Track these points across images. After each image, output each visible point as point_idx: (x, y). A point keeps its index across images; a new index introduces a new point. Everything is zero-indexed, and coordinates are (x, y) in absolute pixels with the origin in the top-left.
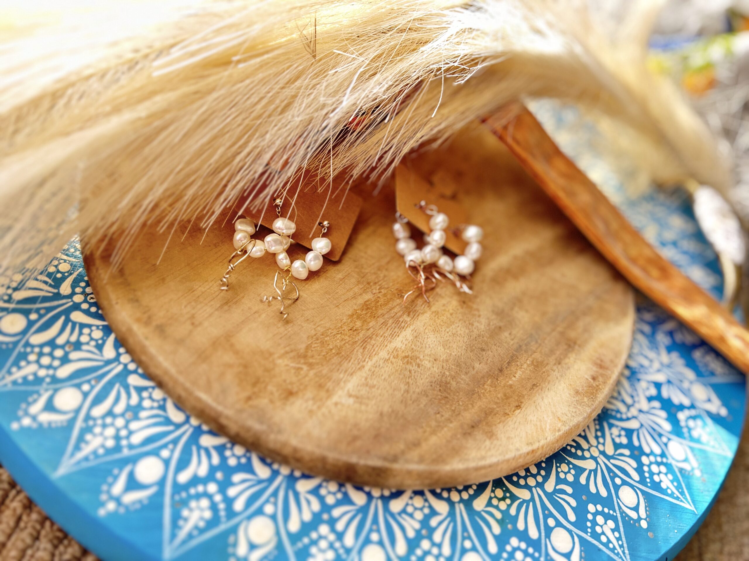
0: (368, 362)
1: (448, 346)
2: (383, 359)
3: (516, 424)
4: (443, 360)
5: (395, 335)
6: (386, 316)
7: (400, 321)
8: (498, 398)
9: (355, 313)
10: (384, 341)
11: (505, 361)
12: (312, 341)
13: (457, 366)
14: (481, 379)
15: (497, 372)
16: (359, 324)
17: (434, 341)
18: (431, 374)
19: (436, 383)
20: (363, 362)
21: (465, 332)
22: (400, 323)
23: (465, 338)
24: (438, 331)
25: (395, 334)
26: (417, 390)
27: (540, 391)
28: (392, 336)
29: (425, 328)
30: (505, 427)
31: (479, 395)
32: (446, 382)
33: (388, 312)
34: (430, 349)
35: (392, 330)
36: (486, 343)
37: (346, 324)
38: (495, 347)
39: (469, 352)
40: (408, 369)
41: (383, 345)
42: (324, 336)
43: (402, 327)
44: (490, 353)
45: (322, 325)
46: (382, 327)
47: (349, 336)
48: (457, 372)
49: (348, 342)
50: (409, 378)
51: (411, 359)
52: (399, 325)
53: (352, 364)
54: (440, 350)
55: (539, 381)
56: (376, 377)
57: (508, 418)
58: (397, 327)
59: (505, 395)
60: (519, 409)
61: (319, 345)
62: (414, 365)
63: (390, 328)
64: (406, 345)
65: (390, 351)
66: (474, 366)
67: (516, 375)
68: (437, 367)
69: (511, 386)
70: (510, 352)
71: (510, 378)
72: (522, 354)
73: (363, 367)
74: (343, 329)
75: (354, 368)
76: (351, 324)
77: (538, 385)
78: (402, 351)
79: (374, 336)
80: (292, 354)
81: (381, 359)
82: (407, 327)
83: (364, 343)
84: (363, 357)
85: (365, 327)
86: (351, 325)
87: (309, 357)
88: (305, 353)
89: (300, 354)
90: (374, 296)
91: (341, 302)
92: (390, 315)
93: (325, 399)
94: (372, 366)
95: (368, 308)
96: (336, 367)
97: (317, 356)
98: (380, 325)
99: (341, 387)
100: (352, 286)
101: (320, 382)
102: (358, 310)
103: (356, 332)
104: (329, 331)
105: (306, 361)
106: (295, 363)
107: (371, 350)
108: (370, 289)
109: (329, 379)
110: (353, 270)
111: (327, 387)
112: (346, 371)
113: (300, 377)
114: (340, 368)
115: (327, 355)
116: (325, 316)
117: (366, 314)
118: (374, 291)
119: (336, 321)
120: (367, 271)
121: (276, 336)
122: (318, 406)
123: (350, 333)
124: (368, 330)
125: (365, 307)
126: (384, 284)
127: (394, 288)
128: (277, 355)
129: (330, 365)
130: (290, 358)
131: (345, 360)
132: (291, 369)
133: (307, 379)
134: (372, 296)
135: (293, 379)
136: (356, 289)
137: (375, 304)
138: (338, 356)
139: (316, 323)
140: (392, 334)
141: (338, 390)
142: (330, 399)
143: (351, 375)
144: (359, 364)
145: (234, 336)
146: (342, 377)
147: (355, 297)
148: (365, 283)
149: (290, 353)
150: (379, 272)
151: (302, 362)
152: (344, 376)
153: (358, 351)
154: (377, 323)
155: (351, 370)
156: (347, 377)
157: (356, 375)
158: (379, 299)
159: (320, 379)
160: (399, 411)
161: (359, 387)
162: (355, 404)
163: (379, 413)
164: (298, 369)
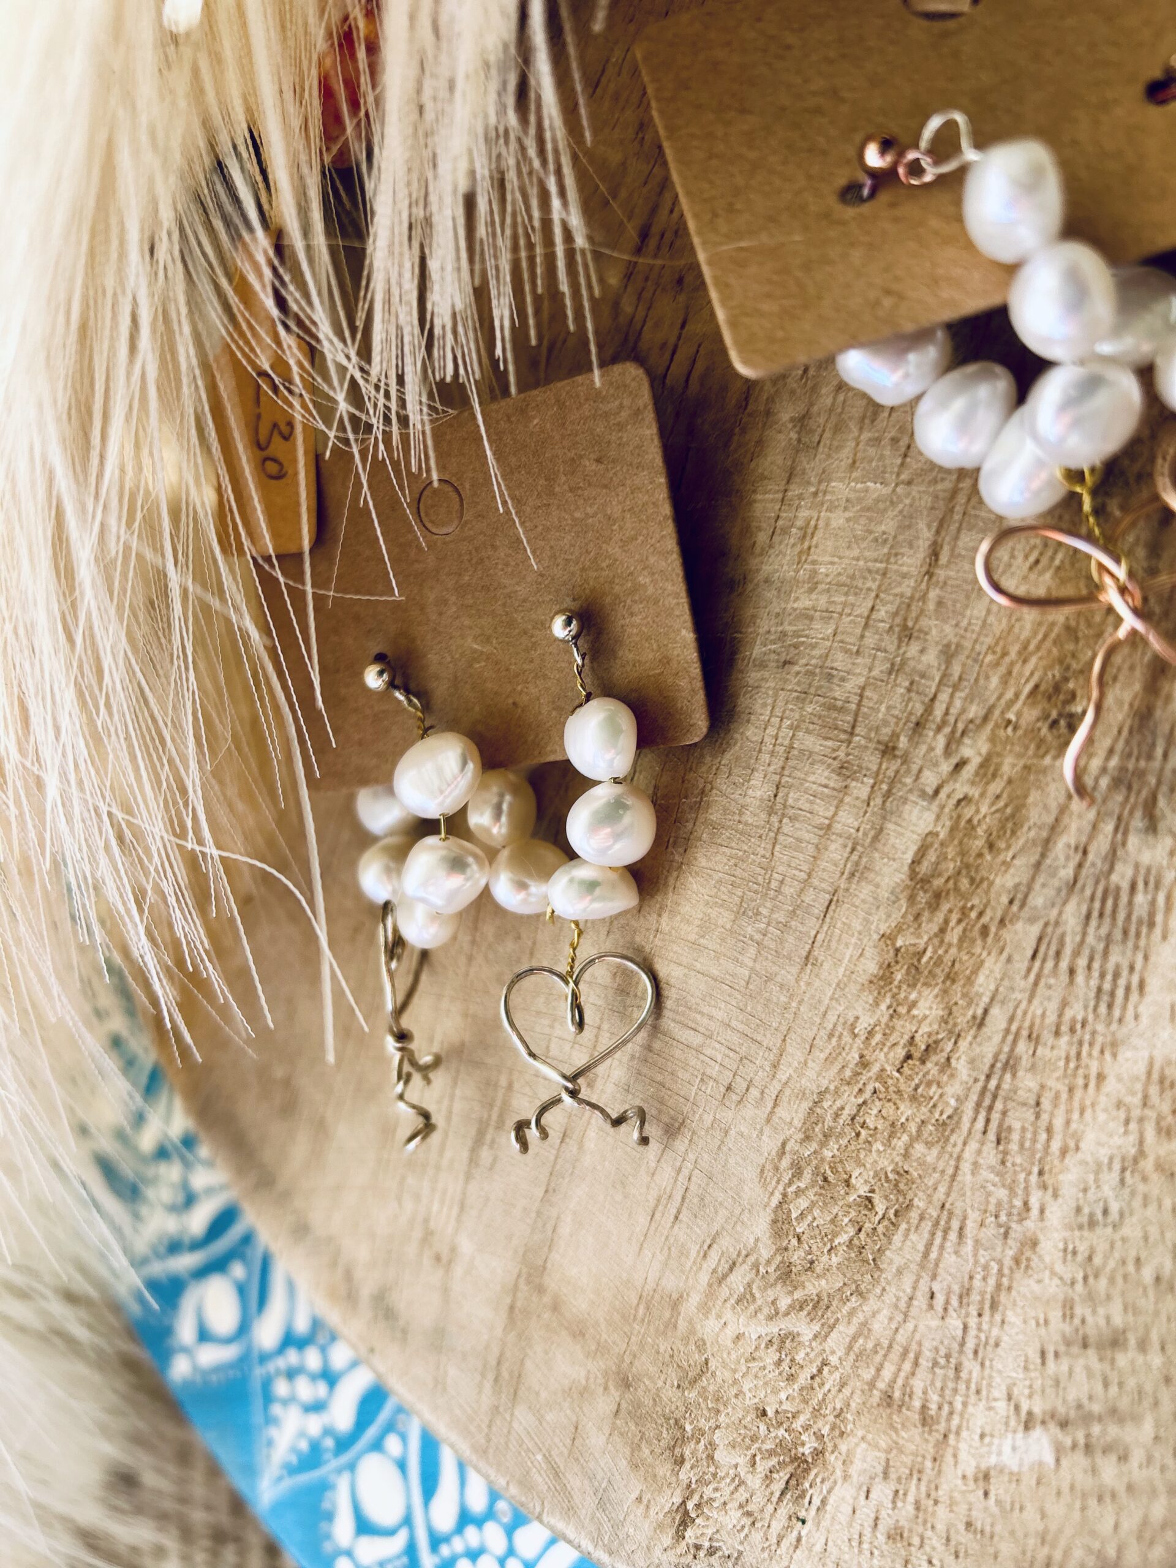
2: (1110, 1168)
5: (1119, 994)
6: (1038, 900)
7: (1118, 889)
9: (890, 957)
10: (1079, 1055)
12: (781, 1188)
16: (928, 1008)
20: (1021, 1221)
22: (1123, 902)
25: (1122, 982)
28: (1110, 1006)
33: (1038, 865)
35: (1096, 965)
37: (878, 1037)
41: (1080, 1082)
42: (814, 1146)
43: (1140, 922)
45: (788, 1092)
46: (1038, 977)
47: (913, 1098)
49: (919, 1131)
52: (1120, 917)
53: (976, 1242)
56: (1112, 1280)
58: (1118, 935)
61: (811, 1194)
63: (1082, 962)
65: (1128, 1099)
73: (1034, 1244)
74: (875, 1069)
75: (994, 1267)
76: (898, 1023)
79: (1022, 1047)
80: (738, 1280)
81: (1099, 1165)
83: (990, 1108)
84: (1013, 1192)
85: (962, 1020)
87: (799, 1274)
88: (779, 1258)
89: (762, 1270)
90: (942, 807)
91: (812, 924)
92: (1056, 883)
93: (928, 1464)
94: (1069, 1227)
95: (938, 896)
96: (914, 1288)
97: (825, 1259)
98: (1029, 970)
99: (973, 1386)
100: (823, 811)
101: (881, 1385)
102: (899, 929)
103: (934, 1058)
104: (826, 1105)
105: (798, 1295)
106: (761, 1316)
107: (1035, 1133)
108: (908, 780)
109: (912, 1355)
110: (797, 716)
111: (917, 1404)
112: (965, 1294)
113: (803, 1378)
114: (936, 1287)
115: (862, 1235)
116: (780, 1036)
117: (942, 931)
118: (930, 780)
119: (834, 1040)
120: (853, 684)
121: (658, 1215)
122: (918, 1506)
123: (910, 1078)
124: (981, 1025)
125: (923, 898)
126: (958, 704)
127: (1017, 695)
128: (695, 1299)
129: (889, 1283)
130: (738, 1302)
131: (939, 1234)
132: (761, 1353)
133: (831, 1380)
134: (929, 816)
135: (783, 1396)
136: (847, 820)
137: (963, 853)
138: (904, 1226)
139: (763, 1093)
140: (1107, 986)
141: (965, 1404)
142: (949, 1459)
143: (994, 1306)
144: (1006, 1235)
145: (549, 1265)
146: (959, 1333)
147: (857, 864)
148: (872, 760)
149: (732, 1278)
150: (913, 649)
151: (784, 1303)
152: (965, 1328)
153: (975, 1164)
154: (1009, 960)
155: (984, 1279)
156: (980, 1329)
157: (1015, 1304)
158: (968, 812)
159: (878, 1370)
161: (1050, 1364)
162: (1064, 1461)
164: (783, 1342)
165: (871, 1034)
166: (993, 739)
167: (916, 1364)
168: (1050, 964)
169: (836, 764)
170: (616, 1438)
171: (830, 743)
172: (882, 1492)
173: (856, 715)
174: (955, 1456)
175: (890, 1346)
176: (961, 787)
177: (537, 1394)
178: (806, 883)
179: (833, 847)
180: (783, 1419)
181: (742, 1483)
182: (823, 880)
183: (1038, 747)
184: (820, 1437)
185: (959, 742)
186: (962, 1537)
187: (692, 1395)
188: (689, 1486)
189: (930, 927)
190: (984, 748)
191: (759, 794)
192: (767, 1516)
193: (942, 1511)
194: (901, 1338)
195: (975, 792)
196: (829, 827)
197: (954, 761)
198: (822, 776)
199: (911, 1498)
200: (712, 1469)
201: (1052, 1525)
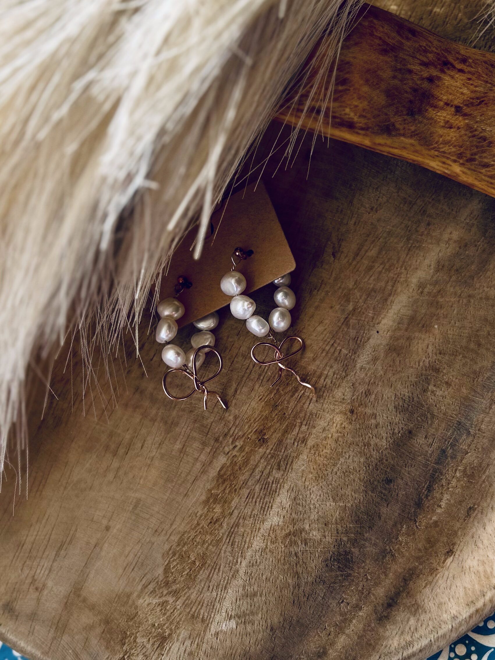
0: (241, 562)
1: (340, 495)
2: (259, 551)
3: (448, 581)
4: (336, 520)
5: (267, 508)
6: (250, 483)
7: (269, 482)
8: (420, 550)
9: (209, 495)
10: (255, 523)
11: (424, 487)
12: (168, 559)
13: (356, 522)
14: (392, 529)
15: (413, 510)
16: (218, 509)
17: (320, 496)
18: (324, 548)
19: (332, 559)
20: (235, 566)
21: (360, 462)
22: (270, 486)
23: (361, 472)
24: (322, 478)
25: (267, 505)
26: (310, 579)
27: (479, 515)
28: (264, 511)
29: (304, 479)
30: (434, 591)
31: (392, 555)
32: (345, 552)
33: (251, 475)
34: (316, 510)
35: (262, 501)
36: (393, 468)
37: (203, 517)
38: (407, 469)
39: (370, 493)
40: (293, 553)
41: (254, 529)
42: (181, 547)
43: (273, 491)
44: (400, 481)
45: (174, 532)
46: (247, 503)
47: (210, 534)
48: (357, 531)
49: (211, 543)
50: (296, 564)
51: (295, 536)
52: (269, 489)
53: (223, 572)
55: (478, 499)
56: (256, 579)
57: (436, 575)
58: (268, 494)
59: (428, 541)
60: (451, 556)
61: (178, 561)
62: (300, 544)
63: (258, 500)
64: (284, 517)
65: (265, 534)
66: (380, 513)
67: (442, 503)
68: (330, 535)
69: (436, 524)
70: (429, 468)
71: (433, 511)
72: (448, 464)
73: (238, 571)
74: (201, 526)
75: (227, 578)
76: (209, 513)
77: (476, 506)
78: (280, 528)
79: (241, 521)
80: (151, 587)
81: (256, 551)
82: (280, 489)
83: (231, 536)
84: (234, 558)
85: (226, 513)
86: (211, 515)
87: (171, 584)
88: (165, 579)
89: (159, 583)
90: (229, 457)
91: (189, 485)
92: (255, 479)
93: (202, 633)
94: (247, 567)
95: (224, 481)
96: (204, 585)
97: (179, 579)
98: (245, 501)
99: (217, 610)
100: (196, 455)
101: (191, 613)
102: (213, 488)
103: (218, 523)
104: (185, 535)
105: (170, 590)
106: (157, 597)
107: (241, 543)
108: (221, 449)
109: (201, 603)
110: (192, 427)
111: (201, 617)
112: (218, 585)
113: (168, 614)
114: (210, 584)
115: (191, 572)
116: (174, 516)
117: (225, 489)
118: (227, 449)
119: (190, 518)
120: (210, 421)
121: (127, 569)
122: (197, 645)
123: (210, 528)
124: (232, 514)
125: (220, 481)
126: (237, 431)
127: (252, 431)
128: (135, 595)
129: (197, 584)
130: (151, 593)
131: (213, 570)
132: (156, 608)
133: (176, 613)
134: (225, 459)
135: (161, 619)
136: (203, 457)
137: (233, 469)
138: (204, 568)
139: (167, 532)
140: (264, 506)
141: (214, 615)
142: (208, 630)
143: (225, 589)
144: (231, 569)
145: (83, 587)
146: (215, 596)
147: (204, 469)
148: (212, 442)
149: (149, 586)
150: (227, 415)
151: (165, 593)
152: (217, 594)
153: (225, 552)
154: (241, 498)
155: (224, 581)
156: (221, 595)
157: (231, 587)
158: (235, 459)
159: (191, 609)
160: (292, 617)
161: (238, 602)
162: (238, 627)
163: (269, 628)
164: (163, 604)
165: (201, 516)
166: (244, 441)
167: (202, 605)
168: (251, 500)
169: (202, 442)
170: (102, 640)
171: (201, 436)
172: (188, 643)
173: (209, 429)
174: (210, 629)
175: (195, 602)
176: (235, 453)
177: (73, 631)
178: (189, 474)
179: (198, 464)
180: (161, 626)
181: (145, 647)
182: (193, 473)
183: (255, 445)
184: (171, 630)
185: (236, 441)
186: (209, 650)
187: (131, 623)
188: (126, 651)
189: (221, 488)
190: (242, 443)
191: (178, 447)
192: (152, 655)
193: (204, 645)
194: (198, 599)
195: (238, 454)
196: (197, 459)
197: (234, 445)
198: (196, 445)
199: (196, 643)
200: (135, 644)
201: (234, 644)
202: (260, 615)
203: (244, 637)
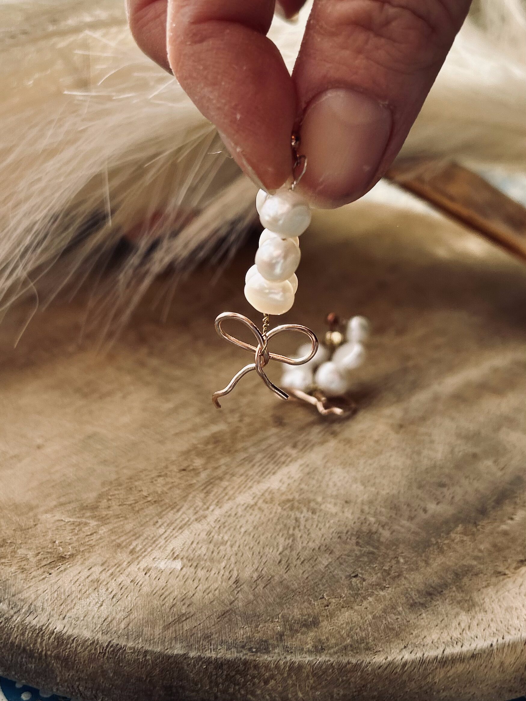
0: (213, 511)
1: (372, 482)
2: (243, 505)
4: (363, 501)
6: (251, 450)
7: (277, 454)
9: (193, 449)
10: (246, 482)
11: (490, 499)
12: (110, 487)
13: (391, 509)
14: (442, 525)
16: (199, 461)
17: (345, 478)
18: (339, 521)
20: (205, 510)
21: (405, 463)
22: (279, 456)
23: (406, 470)
24: (350, 464)
25: (268, 471)
26: (312, 545)
28: (262, 474)
29: (325, 461)
30: (500, 593)
32: (370, 531)
33: (255, 444)
34: (337, 488)
35: (262, 466)
37: (176, 463)
38: (468, 480)
39: (415, 489)
40: (293, 516)
41: (243, 486)
42: (132, 480)
43: (280, 462)
44: (457, 488)
45: (130, 467)
47: (180, 479)
48: (391, 516)
49: (177, 485)
50: (294, 528)
51: (300, 503)
52: (275, 460)
53: (184, 513)
54: (357, 488)
56: (229, 529)
58: (272, 463)
61: (122, 491)
62: (305, 511)
63: (258, 464)
64: (289, 485)
65: (257, 493)
66: (426, 508)
67: (515, 517)
68: (351, 511)
69: (505, 533)
70: (498, 485)
71: (503, 521)
73: (205, 517)
74: (170, 469)
75: (187, 519)
76: (185, 462)
78: (280, 492)
79: (227, 476)
80: (70, 506)
81: (239, 504)
82: (290, 462)
83: (208, 485)
84: (205, 504)
85: (210, 466)
88: (95, 503)
89: (85, 505)
90: (231, 426)
92: (258, 449)
93: (125, 563)
94: (220, 515)
95: (217, 441)
96: (151, 519)
97: (116, 506)
98: (240, 462)
99: (159, 546)
101: (118, 541)
102: (200, 444)
103: (194, 472)
104: (144, 473)
105: (96, 514)
106: (74, 516)
107: (221, 494)
108: (223, 418)
109: (138, 535)
111: (131, 547)
112: (171, 524)
113: (82, 535)
114: (159, 520)
115: (137, 504)
117: (215, 447)
118: (230, 420)
119: (158, 460)
121: (45, 484)
122: (112, 574)
123: (182, 474)
124: (216, 468)
125: (213, 440)
127: (267, 414)
128: (41, 509)
129: (140, 517)
130: (66, 511)
131: (170, 508)
132: (67, 525)
133: (95, 537)
134: (225, 427)
135: (68, 538)
136: (197, 420)
138: (157, 504)
140: (263, 470)
141: (152, 550)
142: (136, 563)
143: (180, 528)
144: (196, 513)
146: (163, 532)
149: (68, 505)
151: (88, 515)
152: (166, 531)
153: (195, 496)
154: (234, 459)
155: (181, 521)
156: (171, 532)
157: (189, 529)
158: (239, 429)
159: (120, 537)
160: (273, 577)
161: (194, 545)
162: (184, 569)
163: (233, 579)
164: (79, 525)
165: (174, 461)
167: (138, 538)
168: (248, 463)
169: (201, 409)
172: (97, 569)
174: (139, 563)
175: (129, 532)
176: (239, 424)
179: (188, 423)
180: (64, 544)
181: (27, 560)
183: (268, 424)
184: (78, 551)
185: (244, 417)
186: (127, 583)
187: (19, 533)
190: (251, 420)
191: (168, 406)
192: (33, 570)
193: (123, 577)
194: (135, 530)
195: (243, 426)
199: (110, 571)
201: (169, 586)
202: (223, 564)
203: (190, 581)
